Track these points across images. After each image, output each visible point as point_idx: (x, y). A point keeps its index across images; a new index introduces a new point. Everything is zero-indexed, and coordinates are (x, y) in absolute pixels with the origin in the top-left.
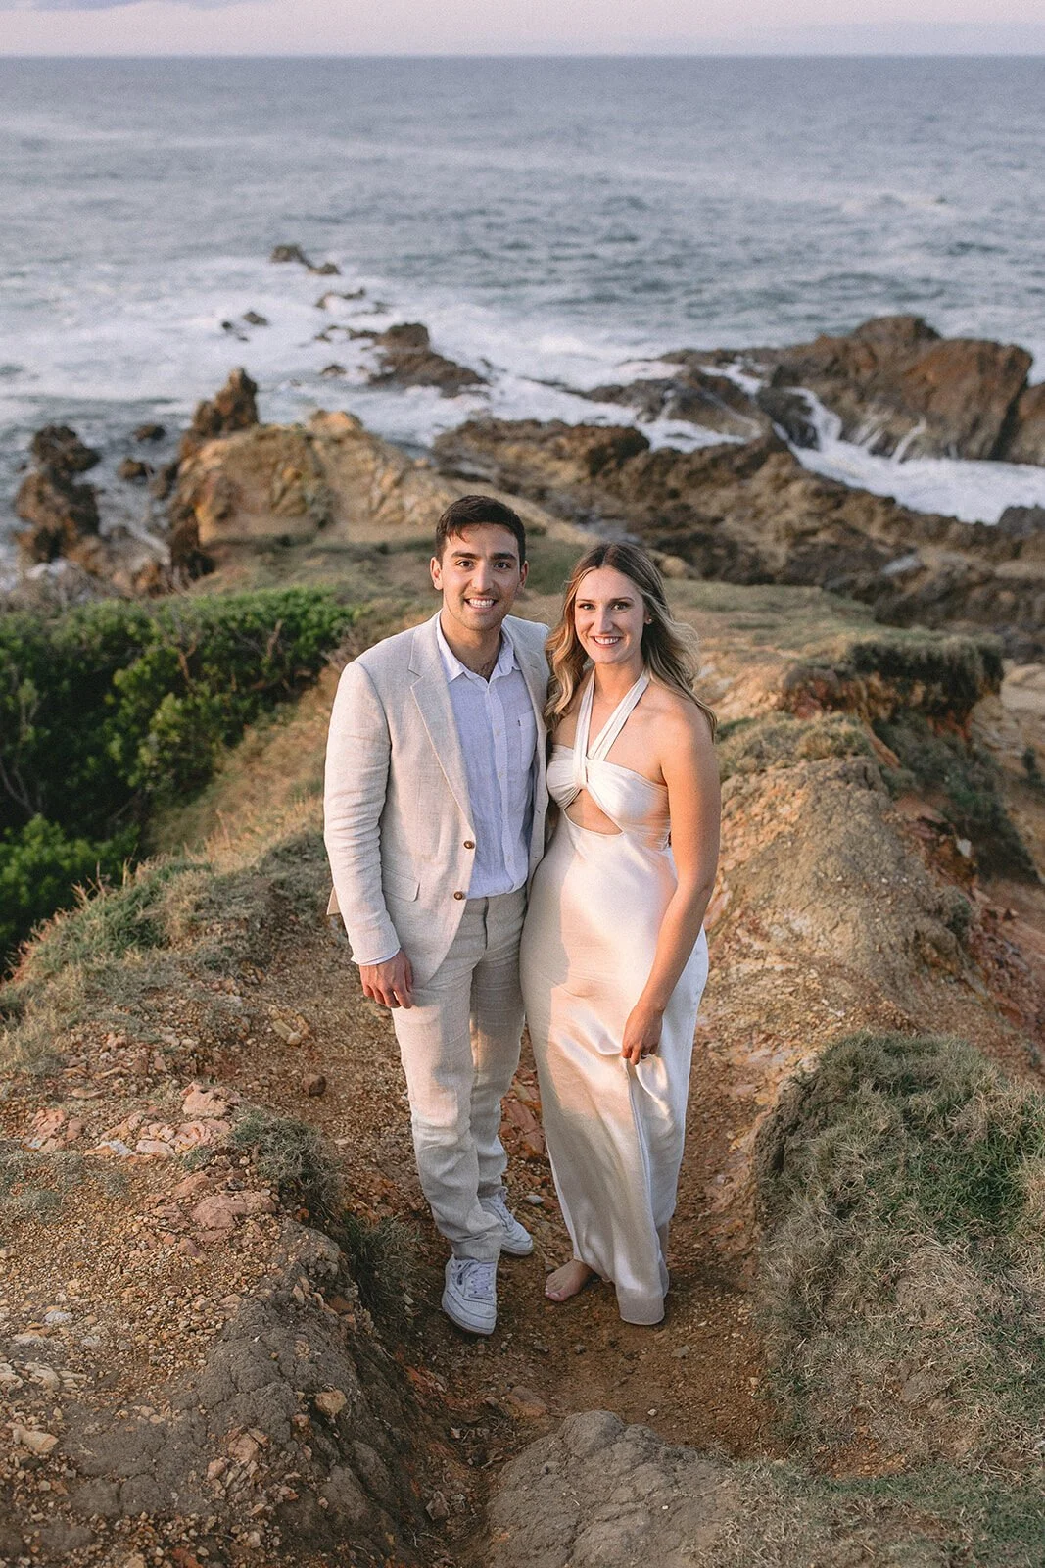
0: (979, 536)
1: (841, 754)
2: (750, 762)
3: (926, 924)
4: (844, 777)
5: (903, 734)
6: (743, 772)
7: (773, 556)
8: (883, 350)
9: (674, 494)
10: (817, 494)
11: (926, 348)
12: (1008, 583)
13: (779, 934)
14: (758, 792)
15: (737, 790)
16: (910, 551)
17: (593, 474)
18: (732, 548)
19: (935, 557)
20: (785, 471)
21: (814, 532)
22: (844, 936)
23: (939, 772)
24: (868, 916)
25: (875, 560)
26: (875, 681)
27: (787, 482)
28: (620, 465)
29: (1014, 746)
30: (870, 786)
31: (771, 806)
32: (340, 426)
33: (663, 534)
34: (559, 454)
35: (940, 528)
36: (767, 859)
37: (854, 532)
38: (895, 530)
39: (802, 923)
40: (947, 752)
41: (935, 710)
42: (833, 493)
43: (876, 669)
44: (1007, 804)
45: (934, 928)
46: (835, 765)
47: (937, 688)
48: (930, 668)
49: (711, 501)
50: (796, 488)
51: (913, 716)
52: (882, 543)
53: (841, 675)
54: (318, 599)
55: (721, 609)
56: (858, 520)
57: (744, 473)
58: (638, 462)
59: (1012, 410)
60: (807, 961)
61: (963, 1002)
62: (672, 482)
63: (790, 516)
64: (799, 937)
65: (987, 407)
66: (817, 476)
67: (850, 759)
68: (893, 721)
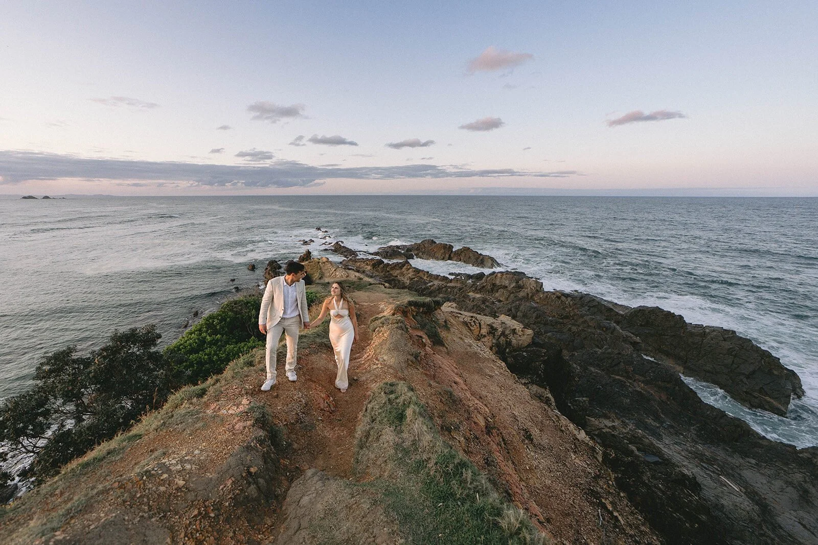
0: (444, 278)
1: (398, 323)
2: (381, 325)
3: (409, 357)
4: (397, 328)
5: (419, 318)
6: (380, 327)
7: (406, 283)
8: (427, 245)
9: (388, 271)
10: (414, 271)
11: (434, 245)
12: (449, 287)
13: (381, 360)
14: (381, 331)
15: (378, 330)
16: (432, 281)
17: (373, 268)
18: (399, 281)
19: (436, 283)
20: (408, 267)
21: (414, 278)
22: (393, 360)
23: (425, 325)
24: (398, 356)
25: (426, 283)
26: (413, 307)
27: (409, 269)
28: (378, 267)
29: (442, 319)
30: (403, 330)
31: (383, 334)
32: (325, 260)
33: (386, 279)
34: (367, 264)
35: (437, 277)
36: (381, 344)
37: (422, 278)
38: (429, 278)
39: (385, 357)
40: (427, 321)
41: (425, 313)
42: (417, 271)
43: (413, 305)
44: (439, 330)
46: (396, 325)
47: (425, 308)
48: (424, 305)
49: (396, 273)
50: (411, 270)
51: (421, 314)
52: (427, 280)
53: (406, 307)
55: (389, 294)
56: (422, 276)
57: (401, 268)
58: (382, 266)
59: (450, 255)
60: (385, 365)
62: (388, 269)
63: (410, 275)
66: (415, 268)
68: (416, 315)
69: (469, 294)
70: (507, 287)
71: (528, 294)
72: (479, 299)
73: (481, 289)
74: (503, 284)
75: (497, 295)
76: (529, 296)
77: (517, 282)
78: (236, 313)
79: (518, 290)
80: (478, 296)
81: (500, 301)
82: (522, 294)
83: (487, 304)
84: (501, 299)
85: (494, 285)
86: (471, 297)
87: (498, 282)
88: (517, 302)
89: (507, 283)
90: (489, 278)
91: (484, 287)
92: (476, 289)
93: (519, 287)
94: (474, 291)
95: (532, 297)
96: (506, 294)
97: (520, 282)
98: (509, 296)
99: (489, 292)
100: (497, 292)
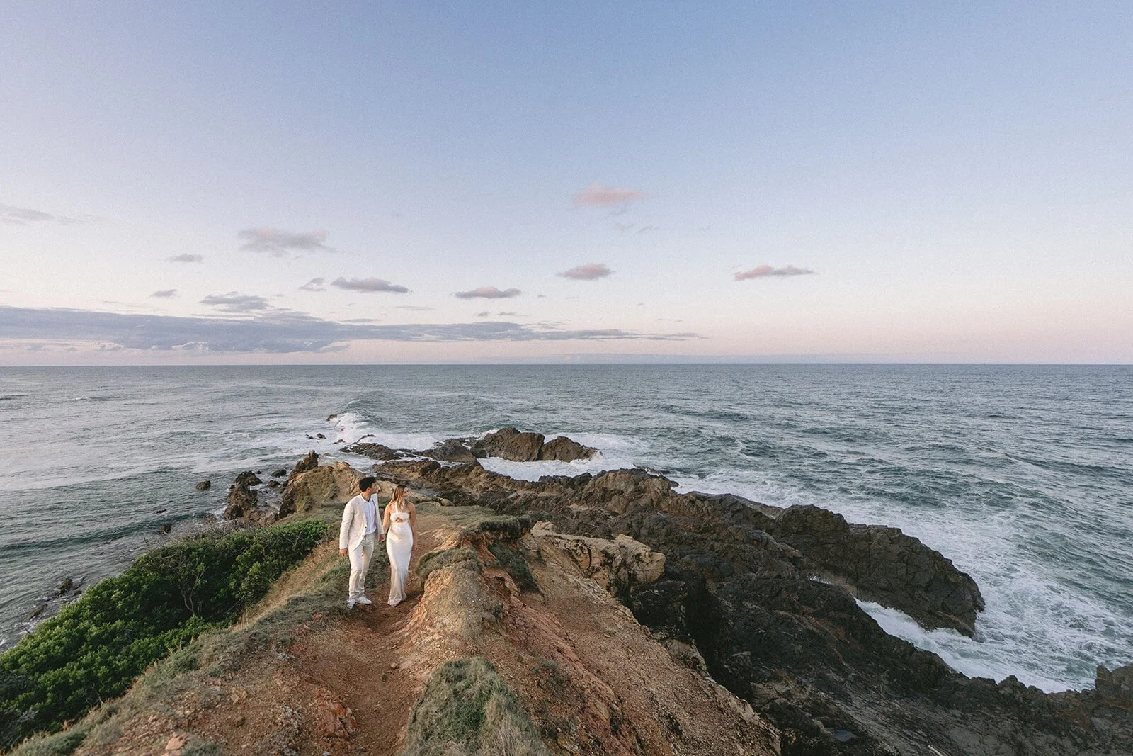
0: (533, 485)
1: (465, 559)
2: (438, 565)
3: (485, 614)
4: (464, 567)
5: (497, 549)
6: (436, 569)
7: (476, 495)
8: (505, 437)
9: (447, 480)
10: (488, 477)
11: (516, 436)
12: (541, 498)
13: (439, 625)
14: (439, 575)
15: (434, 575)
16: (515, 491)
17: (423, 475)
18: (464, 494)
19: (521, 492)
20: (479, 471)
21: (488, 488)
22: (459, 622)
23: (508, 560)
24: (467, 614)
25: (505, 495)
26: (488, 533)
27: (480, 474)
28: (431, 473)
29: (534, 548)
30: (474, 569)
31: (442, 580)
32: (342, 466)
33: (444, 492)
34: (413, 470)
35: (523, 484)
36: (438, 599)
37: (499, 487)
38: (510, 486)
39: (446, 620)
40: (511, 553)
41: (506, 540)
42: (493, 476)
43: (488, 530)
44: (530, 567)
45: (487, 615)
46: (463, 563)
47: (507, 533)
48: (505, 527)
49: (459, 481)
50: (482, 476)
51: (500, 543)
52: (507, 489)
53: (477, 533)
54: (317, 523)
55: (449, 514)
56: (500, 483)
57: (467, 473)
58: (436, 471)
59: (540, 450)
60: (446, 634)
61: (497, 640)
62: (446, 477)
63: (481, 484)
64: (445, 626)
65: (533, 451)
66: (488, 472)
67: (468, 561)
68: (494, 545)
69: (570, 507)
70: (622, 492)
71: (652, 501)
72: (585, 514)
73: (588, 499)
74: (618, 488)
75: (610, 505)
76: (655, 503)
77: (636, 484)
78: (164, 572)
79: (639, 496)
80: (584, 508)
81: (615, 514)
82: (644, 501)
83: (598, 519)
84: (616, 511)
85: (605, 490)
86: (574, 511)
87: (610, 486)
88: (639, 514)
89: (622, 486)
90: (598, 481)
91: (591, 494)
92: (580, 499)
93: (640, 491)
94: (577, 502)
95: (657, 505)
96: (623, 503)
97: (641, 484)
98: (627, 505)
99: (598, 502)
100: (610, 500)
